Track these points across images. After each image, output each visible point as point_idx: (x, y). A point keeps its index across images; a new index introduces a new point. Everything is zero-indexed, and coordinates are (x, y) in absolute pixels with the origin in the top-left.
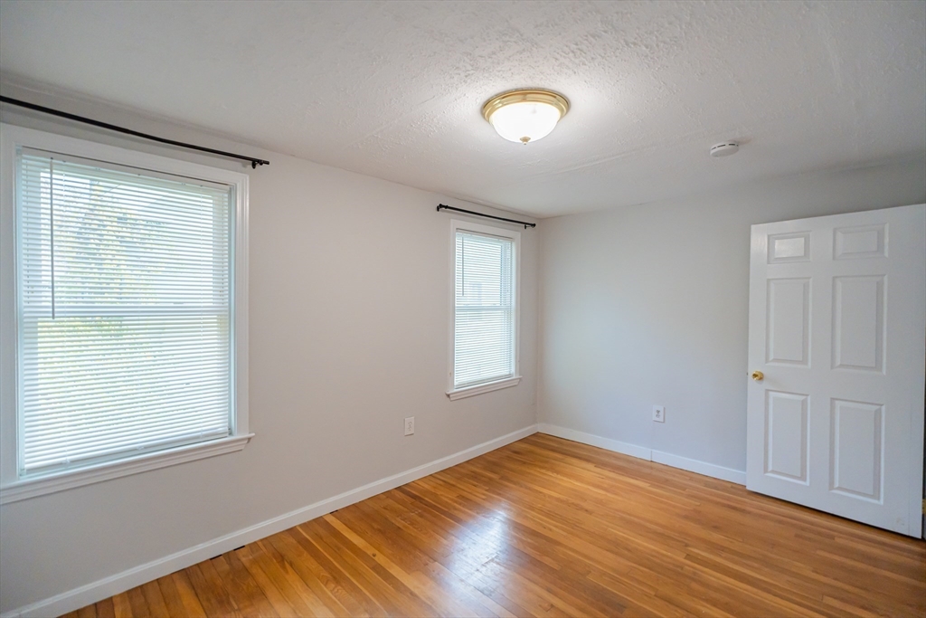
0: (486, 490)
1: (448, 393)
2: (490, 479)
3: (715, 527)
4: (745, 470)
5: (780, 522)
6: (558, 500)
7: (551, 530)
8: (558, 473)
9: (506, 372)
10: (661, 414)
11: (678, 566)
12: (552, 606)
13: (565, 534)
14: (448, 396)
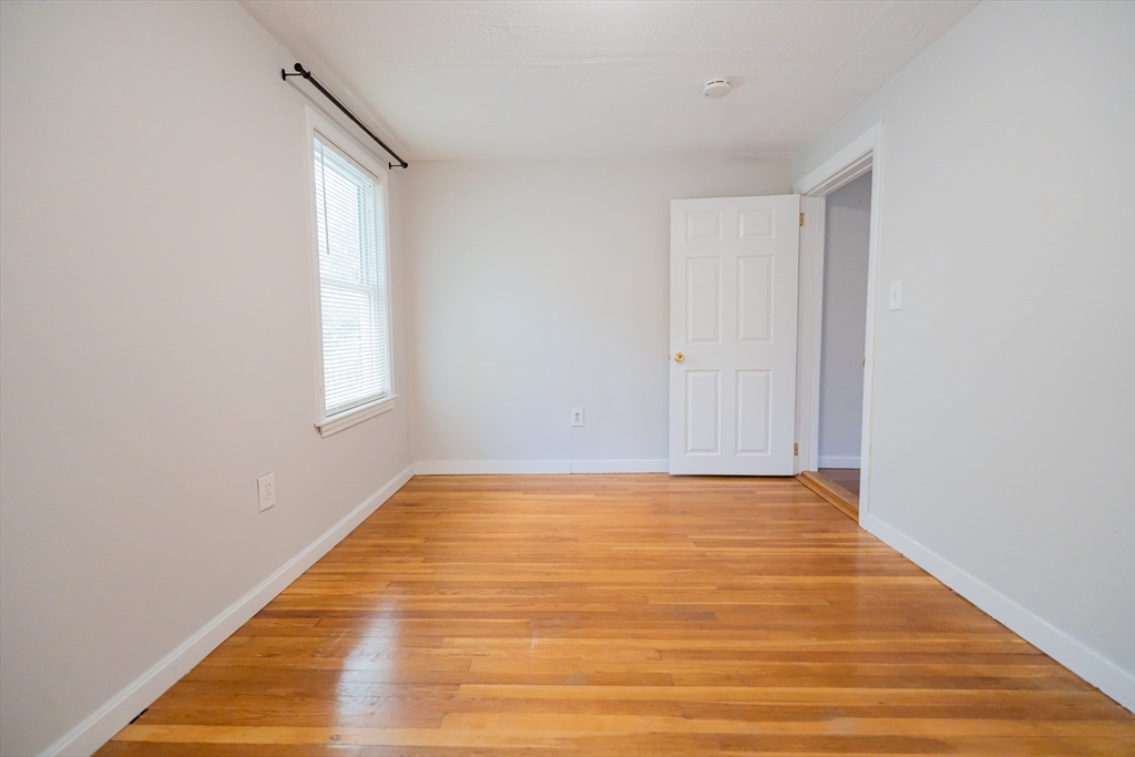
0: (423, 562)
1: (318, 425)
2: (414, 546)
3: (684, 512)
4: (668, 457)
5: (716, 492)
6: (526, 539)
7: (558, 574)
8: (493, 512)
9: (377, 390)
10: (581, 416)
11: (700, 556)
12: (659, 651)
13: (578, 571)
14: (319, 429)
